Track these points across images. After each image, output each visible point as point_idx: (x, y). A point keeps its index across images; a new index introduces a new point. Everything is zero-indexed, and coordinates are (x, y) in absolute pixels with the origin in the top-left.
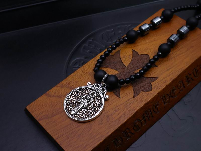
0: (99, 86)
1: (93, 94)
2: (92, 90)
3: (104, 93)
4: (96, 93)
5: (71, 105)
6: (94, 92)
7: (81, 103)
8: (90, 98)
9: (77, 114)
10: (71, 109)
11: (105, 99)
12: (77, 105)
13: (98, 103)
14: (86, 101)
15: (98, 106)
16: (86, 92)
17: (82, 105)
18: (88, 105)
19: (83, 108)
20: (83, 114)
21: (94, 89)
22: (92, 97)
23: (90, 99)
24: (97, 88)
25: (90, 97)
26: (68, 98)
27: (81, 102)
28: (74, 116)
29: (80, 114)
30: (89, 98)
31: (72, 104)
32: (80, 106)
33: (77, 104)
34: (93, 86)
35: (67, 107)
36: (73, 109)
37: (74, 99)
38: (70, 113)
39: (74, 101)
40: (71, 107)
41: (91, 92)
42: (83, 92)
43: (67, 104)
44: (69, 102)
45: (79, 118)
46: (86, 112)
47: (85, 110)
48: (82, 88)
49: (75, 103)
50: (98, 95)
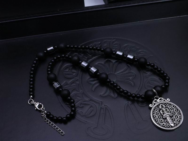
2: (158, 106)
3: (164, 100)
6: (161, 105)
8: (165, 109)
9: (175, 123)
10: (168, 125)
11: (170, 101)
13: (172, 107)
14: (166, 113)
16: (158, 110)
18: (171, 113)
20: (177, 119)
21: (158, 104)
24: (158, 102)
26: (158, 124)
27: (166, 116)
28: (176, 125)
32: (168, 119)
33: (166, 120)
35: (166, 127)
36: (169, 124)
37: (160, 120)
38: (172, 127)
39: (162, 121)
40: (166, 124)
41: (160, 107)
42: (156, 112)
43: (162, 126)
44: (161, 124)
45: (180, 123)
46: (176, 117)
47: (174, 117)
48: (153, 112)
49: (164, 121)
50: (165, 104)
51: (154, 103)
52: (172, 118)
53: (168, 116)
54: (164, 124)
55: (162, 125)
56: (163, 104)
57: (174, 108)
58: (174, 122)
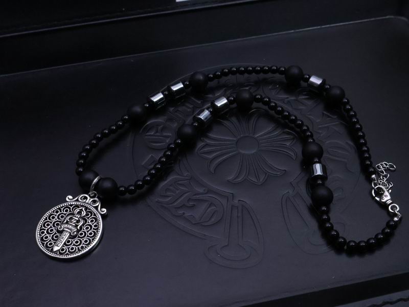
0: (86, 198)
1: (80, 213)
2: (77, 206)
3: (98, 206)
4: (86, 210)
5: (49, 238)
7: (64, 230)
9: (63, 250)
10: (51, 244)
11: (101, 214)
12: (59, 236)
13: (93, 224)
14: (71, 225)
15: (94, 229)
16: (68, 213)
17: (67, 234)
18: (78, 231)
19: (70, 238)
20: (74, 247)
21: (80, 205)
22: (80, 217)
23: (78, 221)
24: (85, 202)
25: (77, 217)
26: (41, 230)
28: (60, 253)
29: (68, 248)
30: (76, 220)
31: (50, 236)
32: (66, 236)
33: (58, 234)
34: (77, 200)
35: (43, 244)
36: (55, 243)
37: (51, 227)
38: (52, 251)
40: (50, 241)
41: (78, 210)
42: (62, 213)
43: (41, 238)
44: (44, 234)
45: (69, 255)
46: (77, 242)
47: (74, 240)
48: (59, 209)
49: (55, 234)
50: (89, 212)
51: (78, 199)
53: (67, 231)
55: (43, 236)
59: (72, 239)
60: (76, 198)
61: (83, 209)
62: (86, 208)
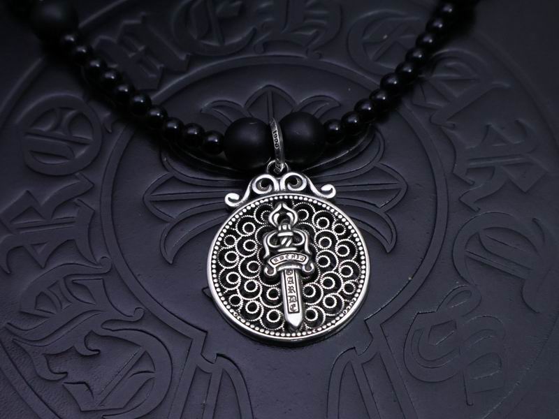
1: (283, 218)
2: (266, 208)
3: (308, 186)
5: (260, 305)
6: (282, 209)
7: (281, 271)
8: (290, 234)
9: (311, 315)
10: (274, 316)
12: (278, 290)
13: (330, 228)
14: (289, 252)
16: (255, 231)
17: (293, 275)
18: (313, 258)
19: (305, 282)
20: (329, 296)
21: (269, 202)
22: (292, 227)
23: (295, 238)
24: (273, 192)
25: (288, 230)
26: (226, 296)
27: (280, 269)
28: (309, 324)
29: (320, 304)
30: (289, 237)
31: (258, 300)
33: (273, 287)
35: (257, 324)
36: (282, 309)
37: (244, 280)
38: (288, 327)
39: (251, 286)
40: (267, 310)
41: (274, 217)
42: (244, 239)
43: (243, 313)
44: (241, 303)
45: (334, 318)
46: (327, 283)
47: (319, 282)
48: (229, 232)
49: (265, 289)
50: (303, 208)
51: (252, 192)
52: (307, 285)
53: (288, 270)
54: (257, 303)
55: (244, 307)
56: (290, 206)
57: (340, 237)
58: (309, 309)
59: (312, 280)
60: (247, 193)
61: (285, 207)
62: (289, 203)
